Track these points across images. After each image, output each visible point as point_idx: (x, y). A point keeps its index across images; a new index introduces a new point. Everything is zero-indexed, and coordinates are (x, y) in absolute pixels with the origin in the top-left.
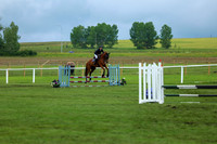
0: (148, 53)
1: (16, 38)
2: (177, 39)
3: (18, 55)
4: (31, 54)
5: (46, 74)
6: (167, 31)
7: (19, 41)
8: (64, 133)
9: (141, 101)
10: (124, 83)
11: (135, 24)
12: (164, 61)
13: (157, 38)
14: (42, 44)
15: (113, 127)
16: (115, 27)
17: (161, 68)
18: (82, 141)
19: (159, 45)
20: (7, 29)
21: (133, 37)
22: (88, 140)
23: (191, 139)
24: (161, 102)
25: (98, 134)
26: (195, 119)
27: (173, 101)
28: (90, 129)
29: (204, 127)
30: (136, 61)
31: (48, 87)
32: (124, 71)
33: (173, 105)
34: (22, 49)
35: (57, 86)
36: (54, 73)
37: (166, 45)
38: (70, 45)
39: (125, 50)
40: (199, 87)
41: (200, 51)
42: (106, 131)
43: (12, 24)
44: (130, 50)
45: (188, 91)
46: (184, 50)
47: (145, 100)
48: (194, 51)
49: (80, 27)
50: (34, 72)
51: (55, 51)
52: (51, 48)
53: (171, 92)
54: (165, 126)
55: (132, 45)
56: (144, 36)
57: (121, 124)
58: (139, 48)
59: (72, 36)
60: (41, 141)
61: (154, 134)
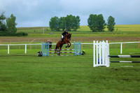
0: (99, 34)
1: (14, 25)
2: (118, 25)
3: (15, 35)
4: (24, 35)
5: (34, 47)
6: (111, 20)
7: (16, 26)
8: (45, 86)
9: (95, 66)
10: (83, 53)
11: (91, 16)
12: (110, 39)
13: (105, 25)
14: (31, 28)
15: (77, 82)
16: (78, 17)
17: (108, 44)
18: (56, 91)
19: (106, 29)
20: (9, 19)
21: (90, 24)
22: (61, 91)
23: (127, 90)
24: (108, 66)
25: (67, 86)
26: (129, 77)
27: (116, 66)
28: (62, 83)
29: (136, 82)
30: (91, 39)
31: (35, 56)
32: (84, 46)
33: (115, 68)
34: (18, 31)
35: (40, 55)
36: (39, 47)
37: (111, 29)
38: (49, 29)
39: (84, 32)
40: (132, 57)
41: (133, 33)
42: (72, 84)
43: (12, 16)
44: (88, 32)
45: (125, 59)
46: (123, 33)
47: (98, 65)
48: (129, 33)
49: (56, 18)
50: (26, 46)
51: (39, 33)
52: (37, 31)
53: (114, 59)
54: (110, 82)
55: (89, 29)
56: (97, 23)
57: (82, 80)
58: (94, 31)
59: (50, 23)
60: (30, 91)
61: (103, 87)
